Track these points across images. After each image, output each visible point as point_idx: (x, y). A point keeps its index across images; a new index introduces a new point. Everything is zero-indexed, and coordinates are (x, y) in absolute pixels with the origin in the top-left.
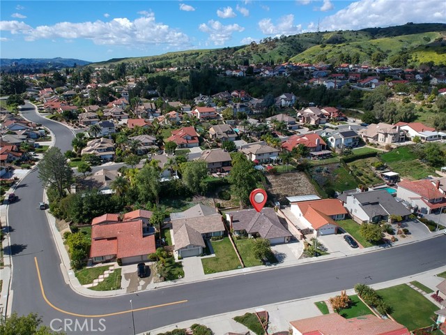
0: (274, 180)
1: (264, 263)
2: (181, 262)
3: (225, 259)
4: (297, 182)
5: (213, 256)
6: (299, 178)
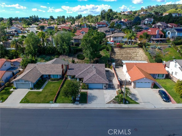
0: (119, 51)
1: (74, 101)
2: (13, 91)
3: (46, 94)
4: (135, 53)
5: (41, 90)
6: (138, 51)
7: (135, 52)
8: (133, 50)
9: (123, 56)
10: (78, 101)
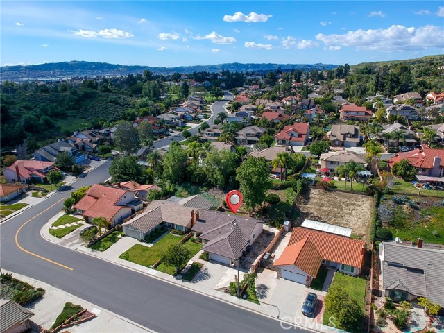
1: (177, 274)
2: (120, 239)
3: (152, 253)
4: (352, 207)
5: (150, 245)
6: (360, 203)
7: (353, 204)
8: (350, 197)
9: (323, 208)
10: (182, 274)
